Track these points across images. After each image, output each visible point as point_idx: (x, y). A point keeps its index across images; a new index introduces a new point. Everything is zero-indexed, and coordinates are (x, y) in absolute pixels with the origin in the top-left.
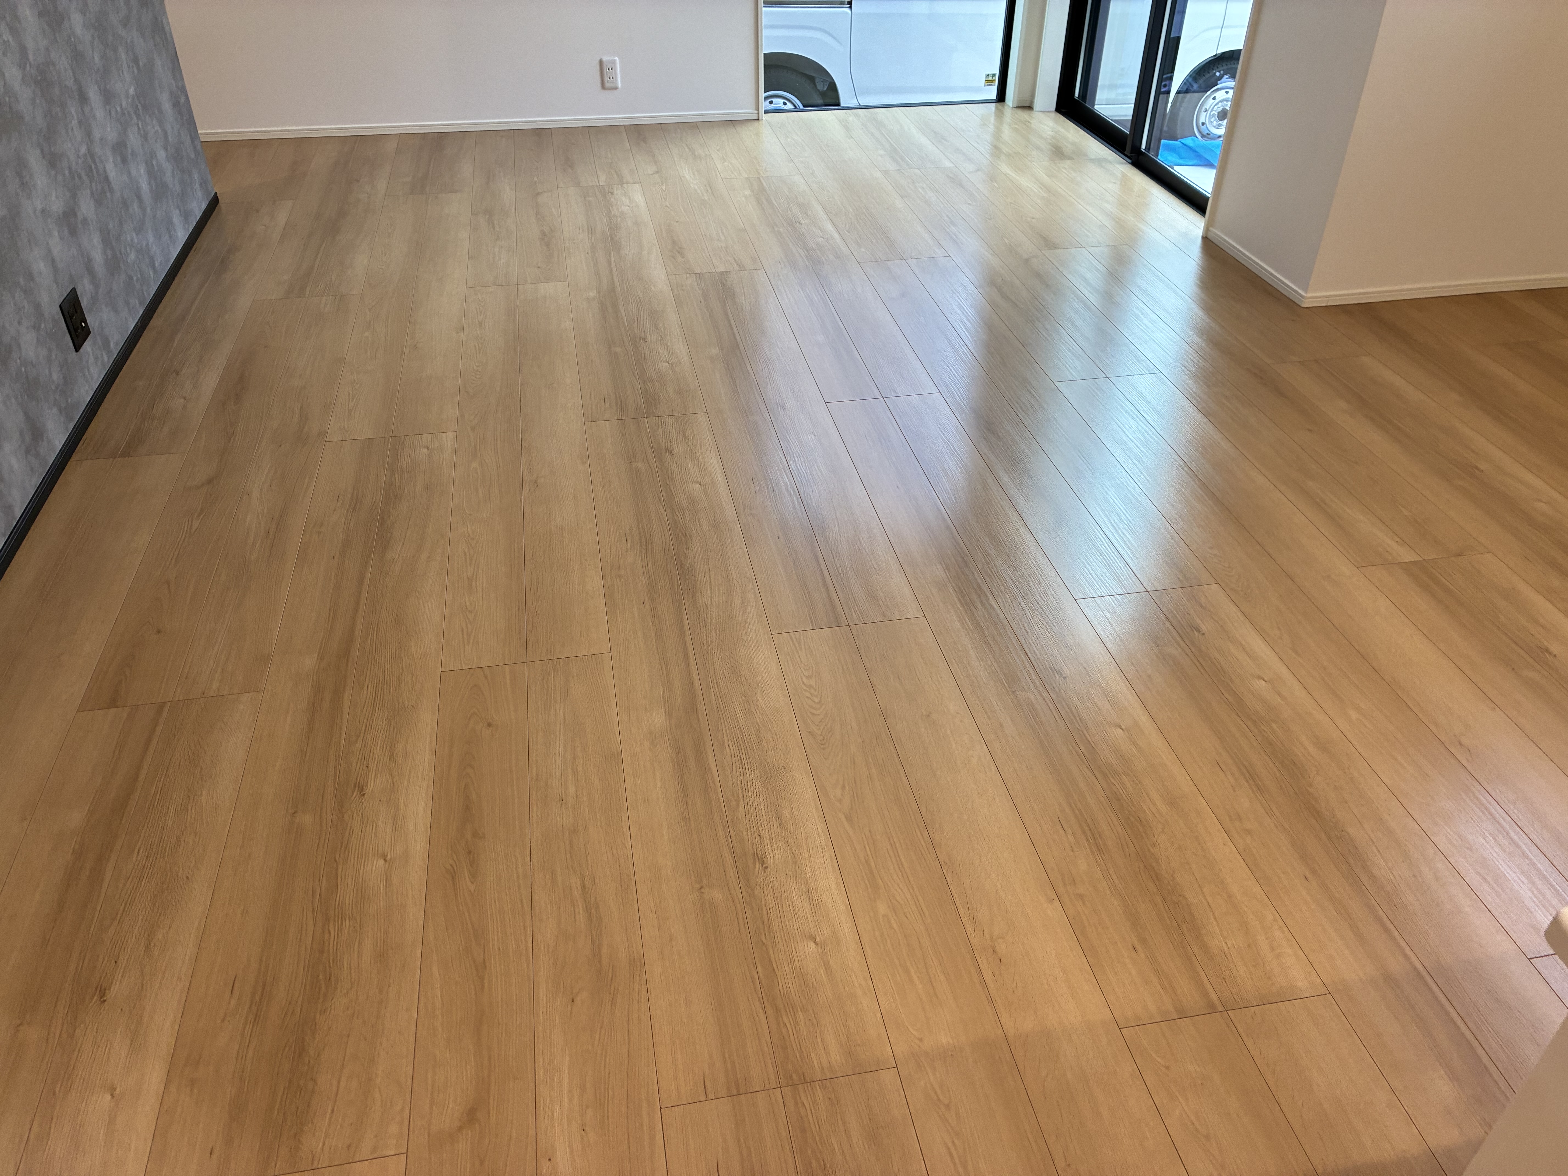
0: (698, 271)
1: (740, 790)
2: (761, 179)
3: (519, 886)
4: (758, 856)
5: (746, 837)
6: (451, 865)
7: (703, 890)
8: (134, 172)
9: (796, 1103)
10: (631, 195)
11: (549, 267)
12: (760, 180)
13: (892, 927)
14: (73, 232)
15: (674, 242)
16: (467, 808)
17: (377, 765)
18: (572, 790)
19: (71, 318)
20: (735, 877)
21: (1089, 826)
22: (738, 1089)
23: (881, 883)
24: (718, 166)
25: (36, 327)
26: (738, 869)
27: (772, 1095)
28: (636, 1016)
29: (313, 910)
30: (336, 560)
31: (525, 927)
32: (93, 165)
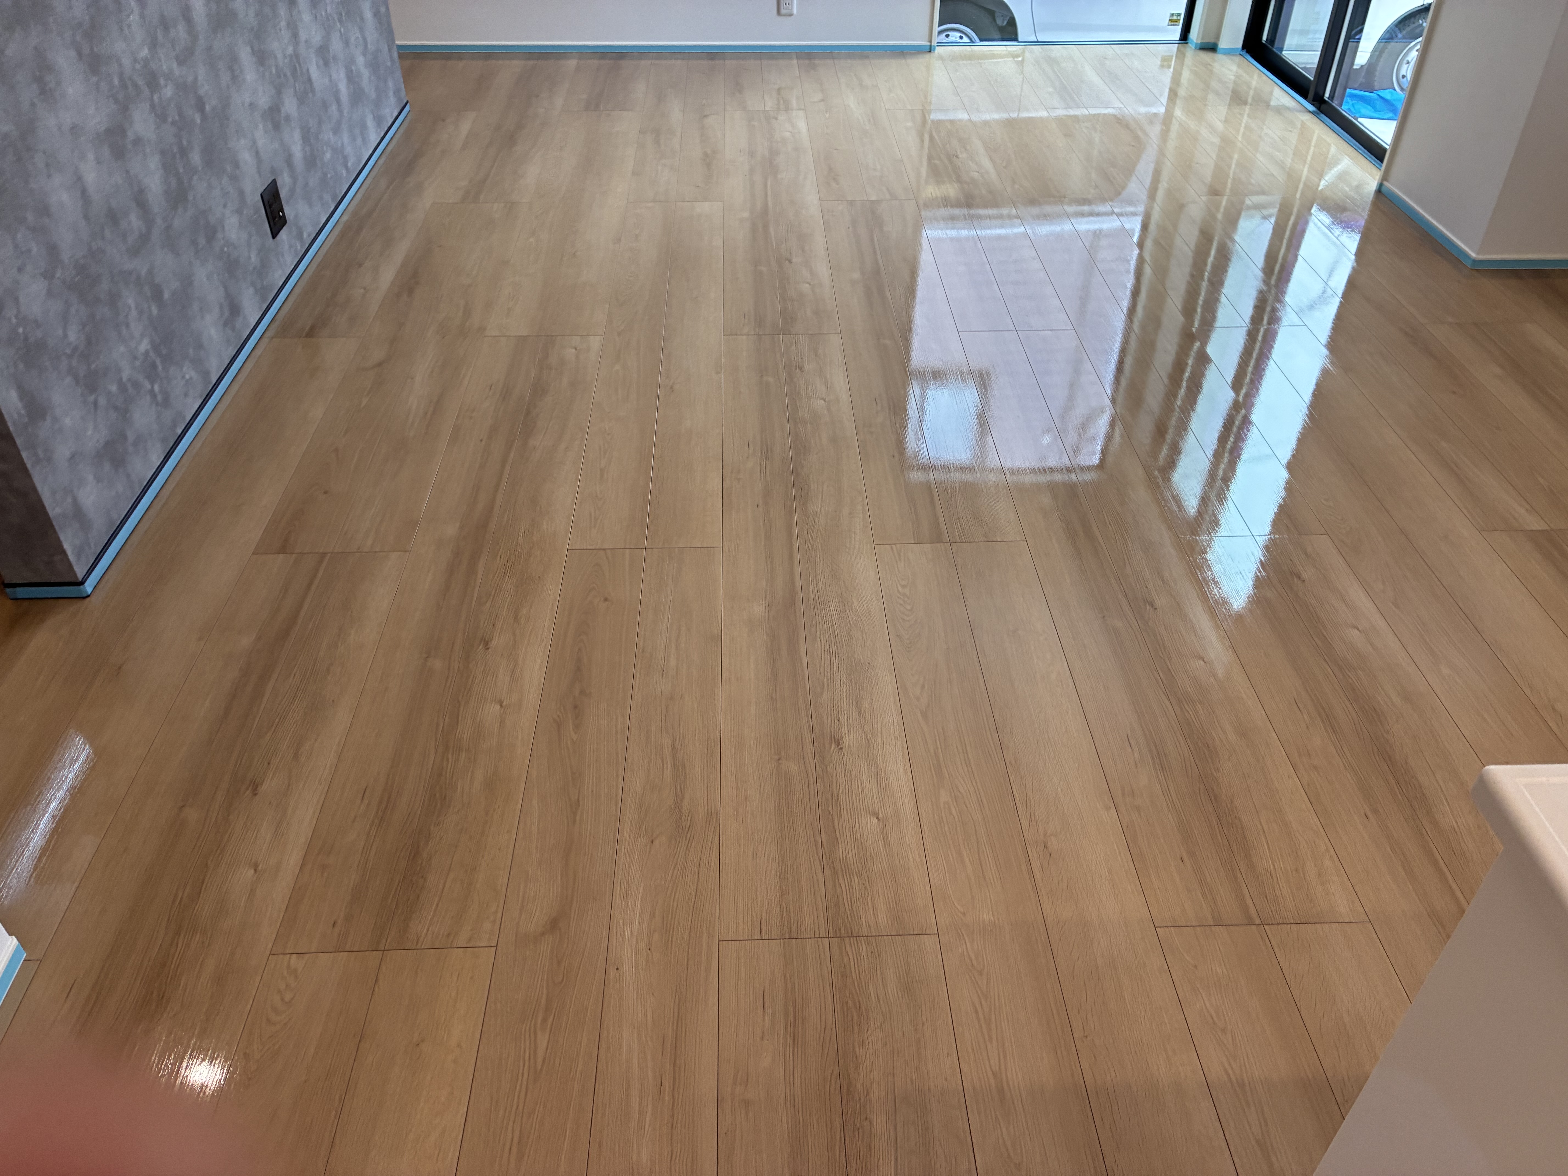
0: (850, 198)
1: (826, 680)
2: (926, 111)
3: (616, 740)
4: (835, 738)
5: (826, 721)
6: (559, 716)
7: (780, 762)
8: (334, 76)
9: (841, 953)
10: (794, 121)
11: (707, 187)
12: (924, 113)
13: (951, 814)
14: (277, 127)
15: (831, 169)
16: (578, 669)
17: (502, 624)
18: (673, 662)
19: (270, 206)
20: (812, 754)
21: (1156, 746)
22: (790, 934)
23: (946, 774)
24: (883, 96)
25: (239, 211)
26: (815, 747)
27: (820, 943)
28: (707, 862)
29: (436, 740)
30: (483, 442)
31: (617, 775)
32: (297, 66)
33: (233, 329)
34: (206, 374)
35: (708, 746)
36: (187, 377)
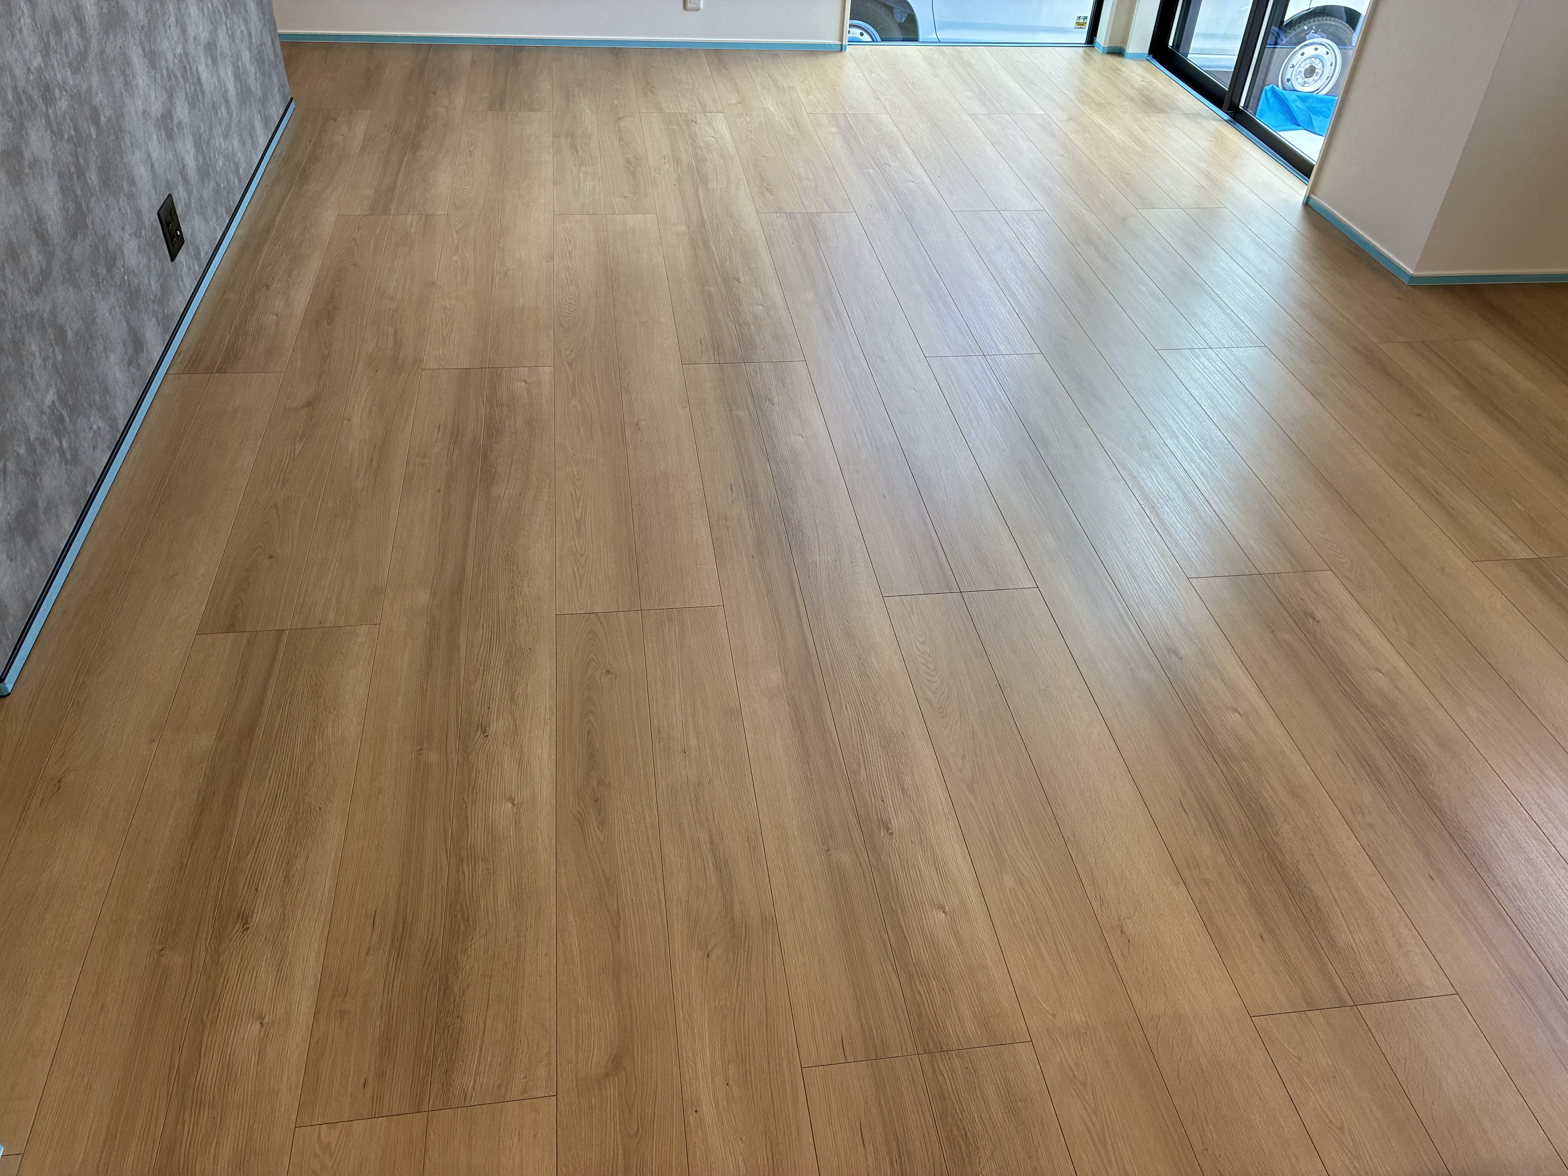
0: (788, 211)
1: (860, 754)
2: (847, 115)
3: (648, 837)
4: (882, 820)
5: (869, 801)
6: (579, 813)
7: (830, 852)
8: (222, 74)
9: (934, 1071)
10: (715, 125)
11: (636, 198)
12: (846, 117)
13: (1019, 901)
14: (170, 135)
15: (762, 178)
16: (592, 756)
17: (498, 707)
18: (693, 742)
19: (168, 226)
20: (861, 841)
21: (1210, 811)
22: (876, 1053)
23: (1006, 855)
24: (802, 99)
25: (137, 234)
26: (864, 834)
27: (910, 1061)
28: (772, 976)
29: (447, 850)
30: (442, 493)
31: (656, 880)
32: (187, 65)
33: (138, 367)
34: (113, 421)
35: (748, 839)
36: (95, 427)
